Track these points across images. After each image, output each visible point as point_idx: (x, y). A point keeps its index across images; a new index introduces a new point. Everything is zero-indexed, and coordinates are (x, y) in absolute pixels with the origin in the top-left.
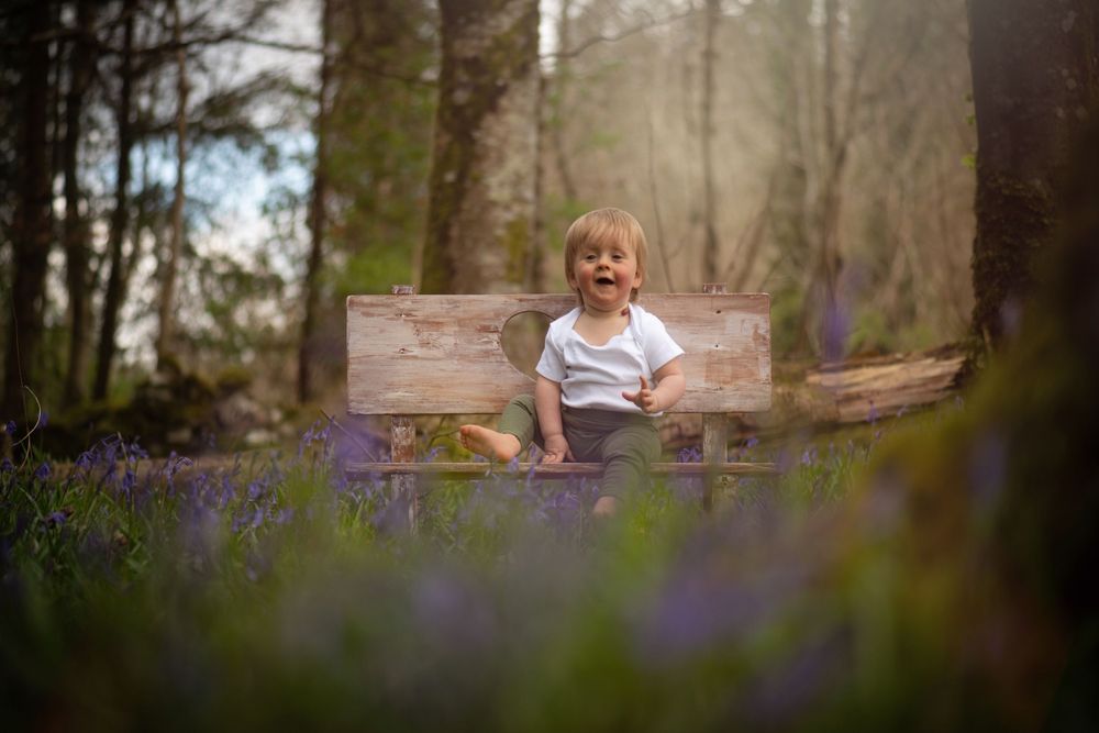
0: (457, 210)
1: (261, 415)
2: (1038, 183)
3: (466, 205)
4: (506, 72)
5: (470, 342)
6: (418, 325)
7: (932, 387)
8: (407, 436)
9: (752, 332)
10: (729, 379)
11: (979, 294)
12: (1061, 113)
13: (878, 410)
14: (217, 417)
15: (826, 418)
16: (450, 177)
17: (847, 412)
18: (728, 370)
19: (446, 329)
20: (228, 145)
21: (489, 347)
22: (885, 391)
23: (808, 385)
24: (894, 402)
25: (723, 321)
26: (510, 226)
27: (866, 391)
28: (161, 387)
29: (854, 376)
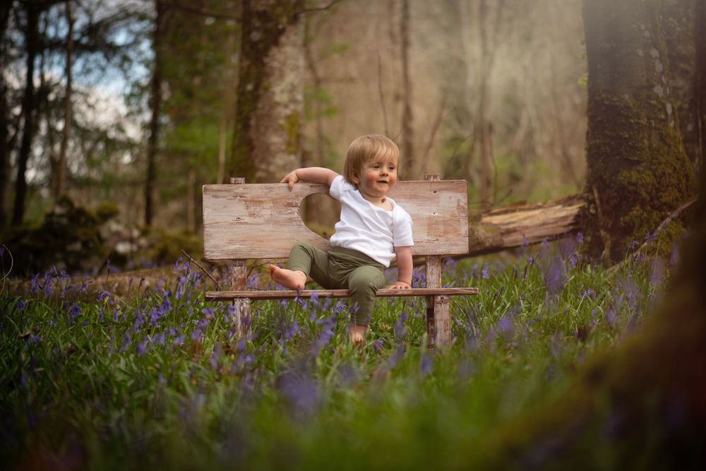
0: (255, 109)
1: (125, 233)
2: (627, 96)
3: (260, 105)
4: (284, 20)
5: (280, 213)
6: (248, 203)
7: (560, 223)
8: (242, 272)
9: (456, 204)
10: (442, 234)
11: (591, 166)
12: (640, 53)
13: (527, 239)
14: (98, 235)
15: (494, 244)
16: (250, 87)
17: (508, 240)
18: (441, 228)
19: (265, 205)
20: (98, 56)
21: (292, 216)
22: (532, 227)
23: (482, 224)
24: (537, 233)
25: (438, 198)
26: (288, 118)
27: (519, 227)
28: (61, 216)
29: (512, 217)
